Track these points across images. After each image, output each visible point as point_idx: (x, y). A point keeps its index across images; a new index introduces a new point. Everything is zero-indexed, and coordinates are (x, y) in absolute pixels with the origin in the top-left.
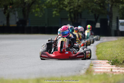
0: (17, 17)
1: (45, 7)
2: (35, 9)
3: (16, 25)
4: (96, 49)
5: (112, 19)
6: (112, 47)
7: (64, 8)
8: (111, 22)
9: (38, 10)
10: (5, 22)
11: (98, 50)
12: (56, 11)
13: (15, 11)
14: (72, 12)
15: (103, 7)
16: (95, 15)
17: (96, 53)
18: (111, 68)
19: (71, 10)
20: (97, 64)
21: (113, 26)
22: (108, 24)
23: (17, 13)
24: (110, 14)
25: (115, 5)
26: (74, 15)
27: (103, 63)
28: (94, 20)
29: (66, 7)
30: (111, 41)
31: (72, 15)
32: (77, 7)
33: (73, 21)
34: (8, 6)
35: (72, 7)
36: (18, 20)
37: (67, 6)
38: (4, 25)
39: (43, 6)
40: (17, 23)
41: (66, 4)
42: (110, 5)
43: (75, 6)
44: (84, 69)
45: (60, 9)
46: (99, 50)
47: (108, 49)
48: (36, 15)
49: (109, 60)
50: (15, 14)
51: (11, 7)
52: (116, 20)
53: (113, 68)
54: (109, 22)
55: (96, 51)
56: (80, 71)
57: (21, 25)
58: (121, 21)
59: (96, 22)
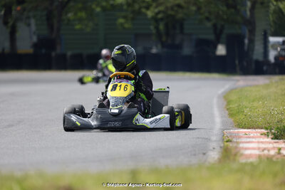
0: (34, 33)
1: (98, 9)
2: (75, 14)
3: (31, 51)
4: (225, 103)
5: (254, 35)
6: (262, 98)
7: (144, 10)
8: (252, 41)
9: (83, 14)
10: (7, 45)
11: (231, 106)
12: (125, 17)
13: (28, 18)
14: (162, 19)
15: (235, 7)
16: (215, 26)
17: (227, 112)
18: (275, 145)
19: (160, 16)
20: (240, 137)
21: (255, 52)
22: (246, 48)
23: (33, 21)
24: (251, 24)
25: (262, 3)
26: (166, 26)
27: (252, 135)
28: (212, 37)
29: (148, 8)
30: (257, 86)
31: (161, 27)
32: (172, 9)
33: (164, 39)
34: (14, 8)
35: (161, 8)
36: (35, 39)
37: (151, 5)
38: (3, 50)
39: (94, 6)
40: (35, 46)
41: (148, 2)
42: (249, 4)
43: (169, 5)
44: (211, 148)
45: (133, 12)
46: (233, 106)
47: (255, 104)
48: (78, 27)
49: (267, 129)
50: (29, 25)
51: (19, 8)
52: (263, 37)
53: (280, 146)
54: (246, 41)
55: (228, 109)
56: (204, 154)
57: (43, 51)
58: (272, 39)
59: (218, 41)
